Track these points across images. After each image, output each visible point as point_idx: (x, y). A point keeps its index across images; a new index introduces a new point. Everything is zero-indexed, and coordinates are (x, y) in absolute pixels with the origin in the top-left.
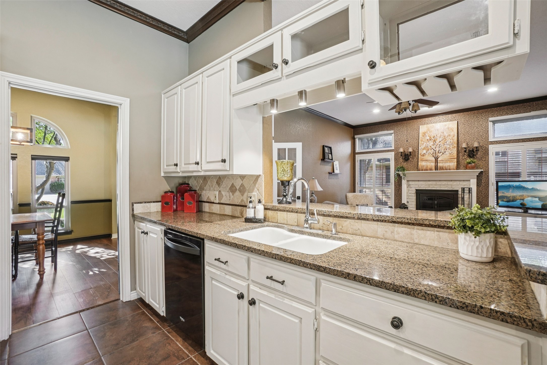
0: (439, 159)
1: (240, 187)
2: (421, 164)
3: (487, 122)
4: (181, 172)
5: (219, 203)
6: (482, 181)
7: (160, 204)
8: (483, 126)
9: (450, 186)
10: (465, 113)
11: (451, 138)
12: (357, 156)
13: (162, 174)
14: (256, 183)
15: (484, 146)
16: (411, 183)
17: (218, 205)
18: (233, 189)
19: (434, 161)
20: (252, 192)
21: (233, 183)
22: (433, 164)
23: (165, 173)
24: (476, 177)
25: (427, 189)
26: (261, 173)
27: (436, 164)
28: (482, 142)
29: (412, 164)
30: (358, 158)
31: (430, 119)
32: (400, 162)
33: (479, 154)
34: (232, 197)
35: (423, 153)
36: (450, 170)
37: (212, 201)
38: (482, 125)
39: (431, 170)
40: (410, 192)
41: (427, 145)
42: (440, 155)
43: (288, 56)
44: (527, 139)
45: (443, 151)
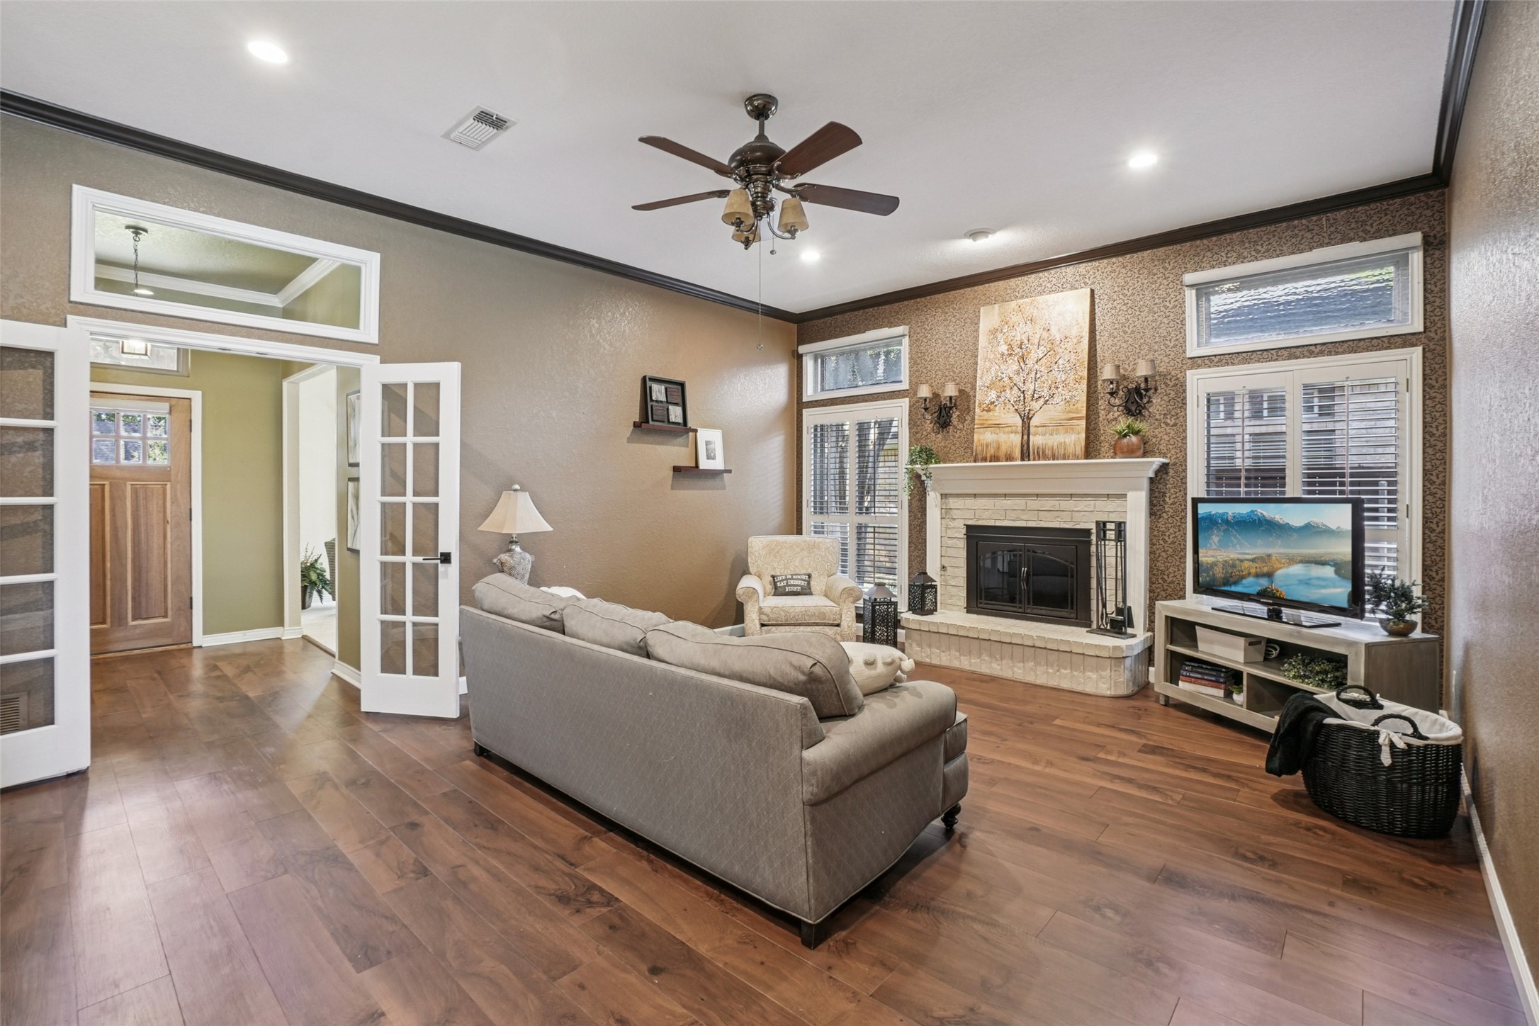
0: (1034, 422)
2: (983, 437)
3: (1181, 292)
6: (1167, 499)
8: (1168, 304)
9: (1066, 516)
10: (1114, 260)
11: (1069, 346)
12: (805, 412)
15: (1173, 373)
16: (953, 503)
19: (1020, 429)
22: (1016, 439)
24: (1146, 484)
25: (998, 524)
27: (1025, 437)
28: (1166, 359)
29: (959, 437)
30: (811, 418)
31: (1013, 282)
32: (925, 433)
33: (1157, 404)
35: (987, 402)
36: (1064, 459)
38: (1164, 300)
39: (1009, 458)
40: (950, 534)
41: (1000, 374)
42: (1036, 405)
44: (1303, 346)
45: (1045, 393)
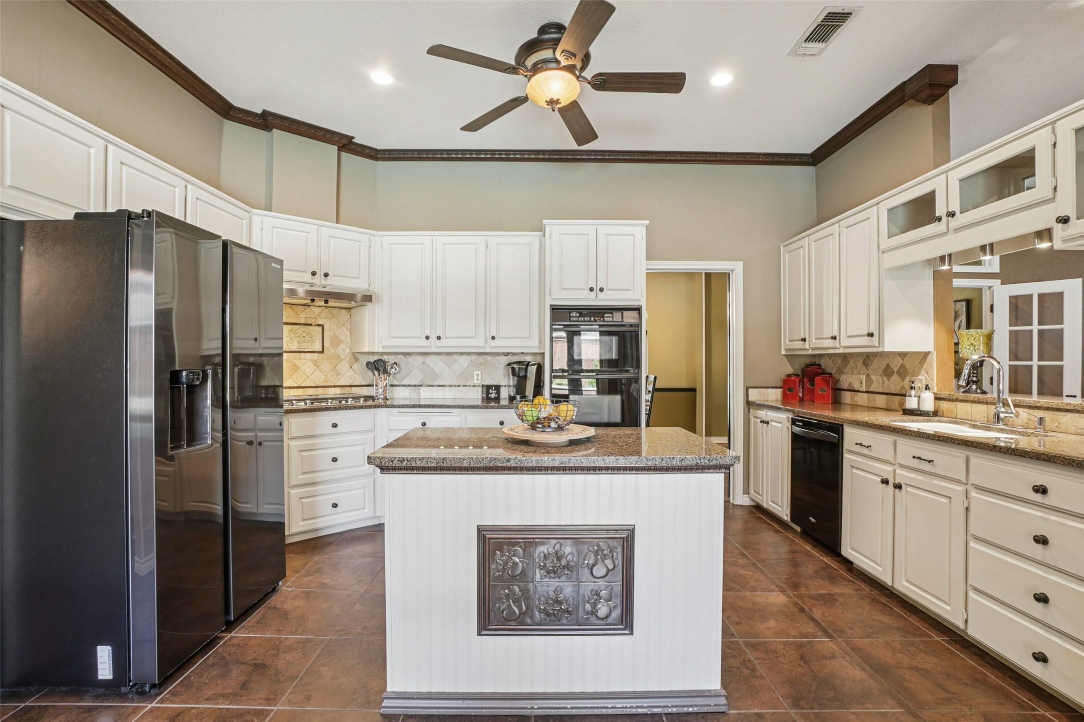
1: (900, 368)
4: (810, 350)
5: (866, 392)
7: (780, 390)
13: (783, 352)
14: (924, 363)
17: (865, 394)
18: (888, 372)
20: (918, 376)
21: (888, 364)
23: (787, 350)
26: (932, 350)
34: (887, 382)
37: (856, 389)
43: (955, 206)
